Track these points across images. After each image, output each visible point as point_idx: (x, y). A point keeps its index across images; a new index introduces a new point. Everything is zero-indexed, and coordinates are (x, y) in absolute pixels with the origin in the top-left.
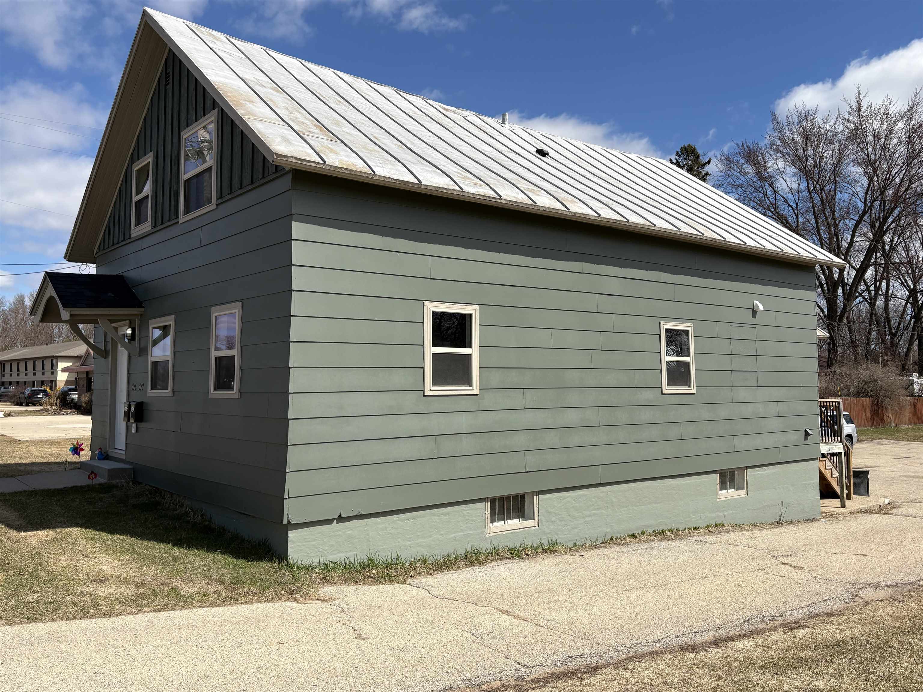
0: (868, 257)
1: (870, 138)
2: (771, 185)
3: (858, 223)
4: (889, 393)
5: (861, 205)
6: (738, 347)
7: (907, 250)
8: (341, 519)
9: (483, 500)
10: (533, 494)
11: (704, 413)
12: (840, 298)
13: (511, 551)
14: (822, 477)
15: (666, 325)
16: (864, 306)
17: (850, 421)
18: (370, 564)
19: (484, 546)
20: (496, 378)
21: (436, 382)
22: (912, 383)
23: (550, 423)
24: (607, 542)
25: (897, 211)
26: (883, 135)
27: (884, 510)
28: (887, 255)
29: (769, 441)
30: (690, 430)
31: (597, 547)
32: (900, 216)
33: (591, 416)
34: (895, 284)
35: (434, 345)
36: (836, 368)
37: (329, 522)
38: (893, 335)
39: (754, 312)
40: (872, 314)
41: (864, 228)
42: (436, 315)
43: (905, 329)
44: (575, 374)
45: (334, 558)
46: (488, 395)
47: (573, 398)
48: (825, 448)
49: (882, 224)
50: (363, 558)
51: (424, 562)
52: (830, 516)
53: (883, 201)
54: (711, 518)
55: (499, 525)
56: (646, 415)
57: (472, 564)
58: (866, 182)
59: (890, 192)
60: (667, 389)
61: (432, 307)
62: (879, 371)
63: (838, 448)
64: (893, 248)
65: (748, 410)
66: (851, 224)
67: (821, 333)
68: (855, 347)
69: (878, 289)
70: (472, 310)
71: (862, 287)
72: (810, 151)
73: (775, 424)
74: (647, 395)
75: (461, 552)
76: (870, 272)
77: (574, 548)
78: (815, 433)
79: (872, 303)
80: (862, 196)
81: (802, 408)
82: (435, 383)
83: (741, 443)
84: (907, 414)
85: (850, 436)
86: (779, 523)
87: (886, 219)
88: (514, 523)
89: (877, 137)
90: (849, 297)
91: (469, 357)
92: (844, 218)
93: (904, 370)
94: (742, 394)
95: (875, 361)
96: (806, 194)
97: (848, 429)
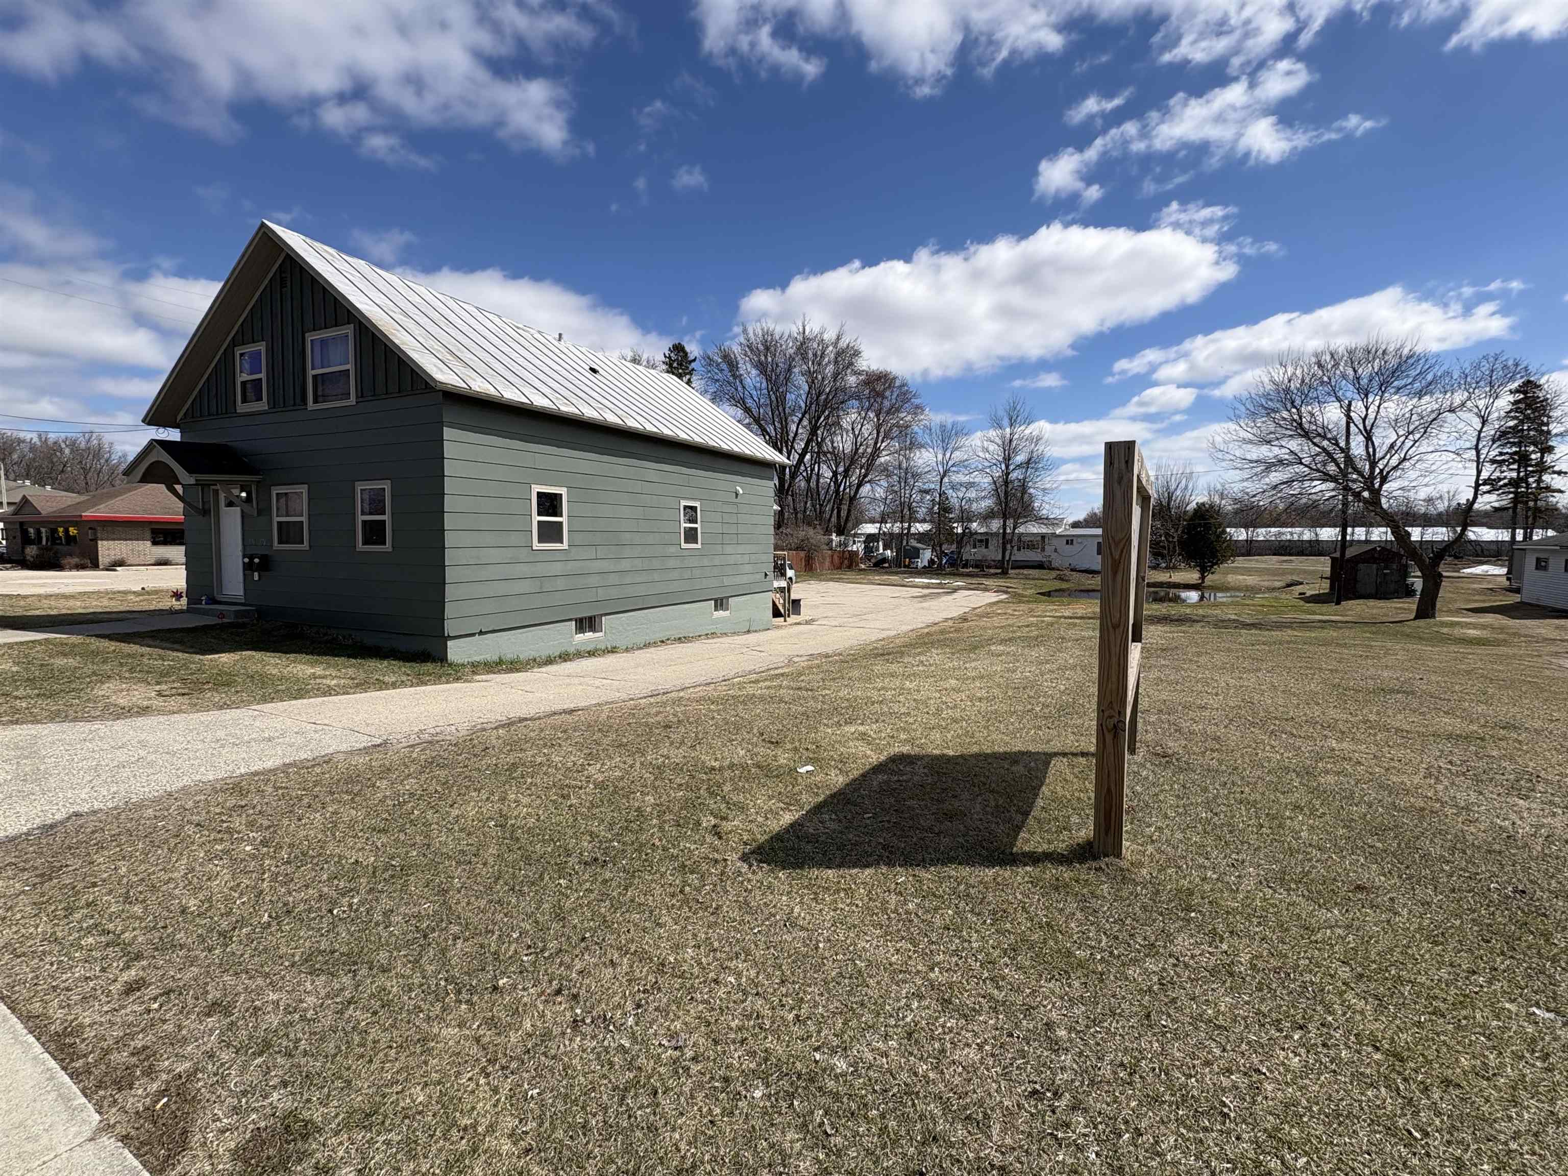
0: (807, 445)
1: (810, 355)
2: (741, 382)
3: (801, 420)
4: (817, 548)
5: (803, 405)
6: (727, 518)
7: (832, 442)
8: (481, 633)
9: (571, 620)
10: (602, 615)
11: (706, 562)
12: (787, 476)
13: (589, 652)
14: (774, 603)
15: (684, 503)
16: (803, 484)
17: (791, 568)
18: (500, 662)
19: (572, 650)
20: (579, 538)
21: (541, 540)
22: (832, 540)
23: (612, 568)
24: (647, 645)
25: (827, 413)
26: (819, 353)
27: (807, 623)
28: (819, 445)
29: (745, 579)
30: (697, 573)
31: (641, 648)
32: (828, 417)
33: (638, 564)
34: (824, 467)
35: (539, 515)
36: (783, 529)
37: (473, 635)
38: (821, 505)
39: (737, 495)
40: (809, 488)
41: (805, 422)
42: (540, 495)
43: (829, 501)
44: (628, 535)
45: (477, 658)
46: (574, 549)
47: (627, 551)
48: (776, 584)
49: (817, 422)
50: (495, 658)
51: (535, 660)
52: (778, 627)
53: (818, 404)
54: (710, 629)
55: (580, 636)
56: (671, 563)
57: (565, 661)
58: (807, 388)
59: (823, 397)
60: (684, 546)
61: (537, 489)
62: (811, 532)
63: (783, 584)
64: (823, 439)
65: (732, 560)
66: (796, 419)
67: (776, 507)
68: (796, 514)
69: (812, 470)
70: (563, 491)
71: (802, 468)
72: (770, 359)
73: (748, 567)
74: (673, 550)
75: (557, 654)
76: (808, 457)
77: (627, 650)
78: (771, 575)
79: (808, 481)
80: (804, 397)
81: (764, 558)
82: (539, 542)
83: (727, 581)
84: (827, 563)
85: (790, 579)
86: (749, 632)
87: (819, 418)
88: (589, 635)
89: (815, 355)
90: (793, 476)
91: (561, 523)
92: (791, 415)
93: (828, 532)
94: (729, 549)
95: (809, 524)
96: (765, 391)
97: (790, 573)
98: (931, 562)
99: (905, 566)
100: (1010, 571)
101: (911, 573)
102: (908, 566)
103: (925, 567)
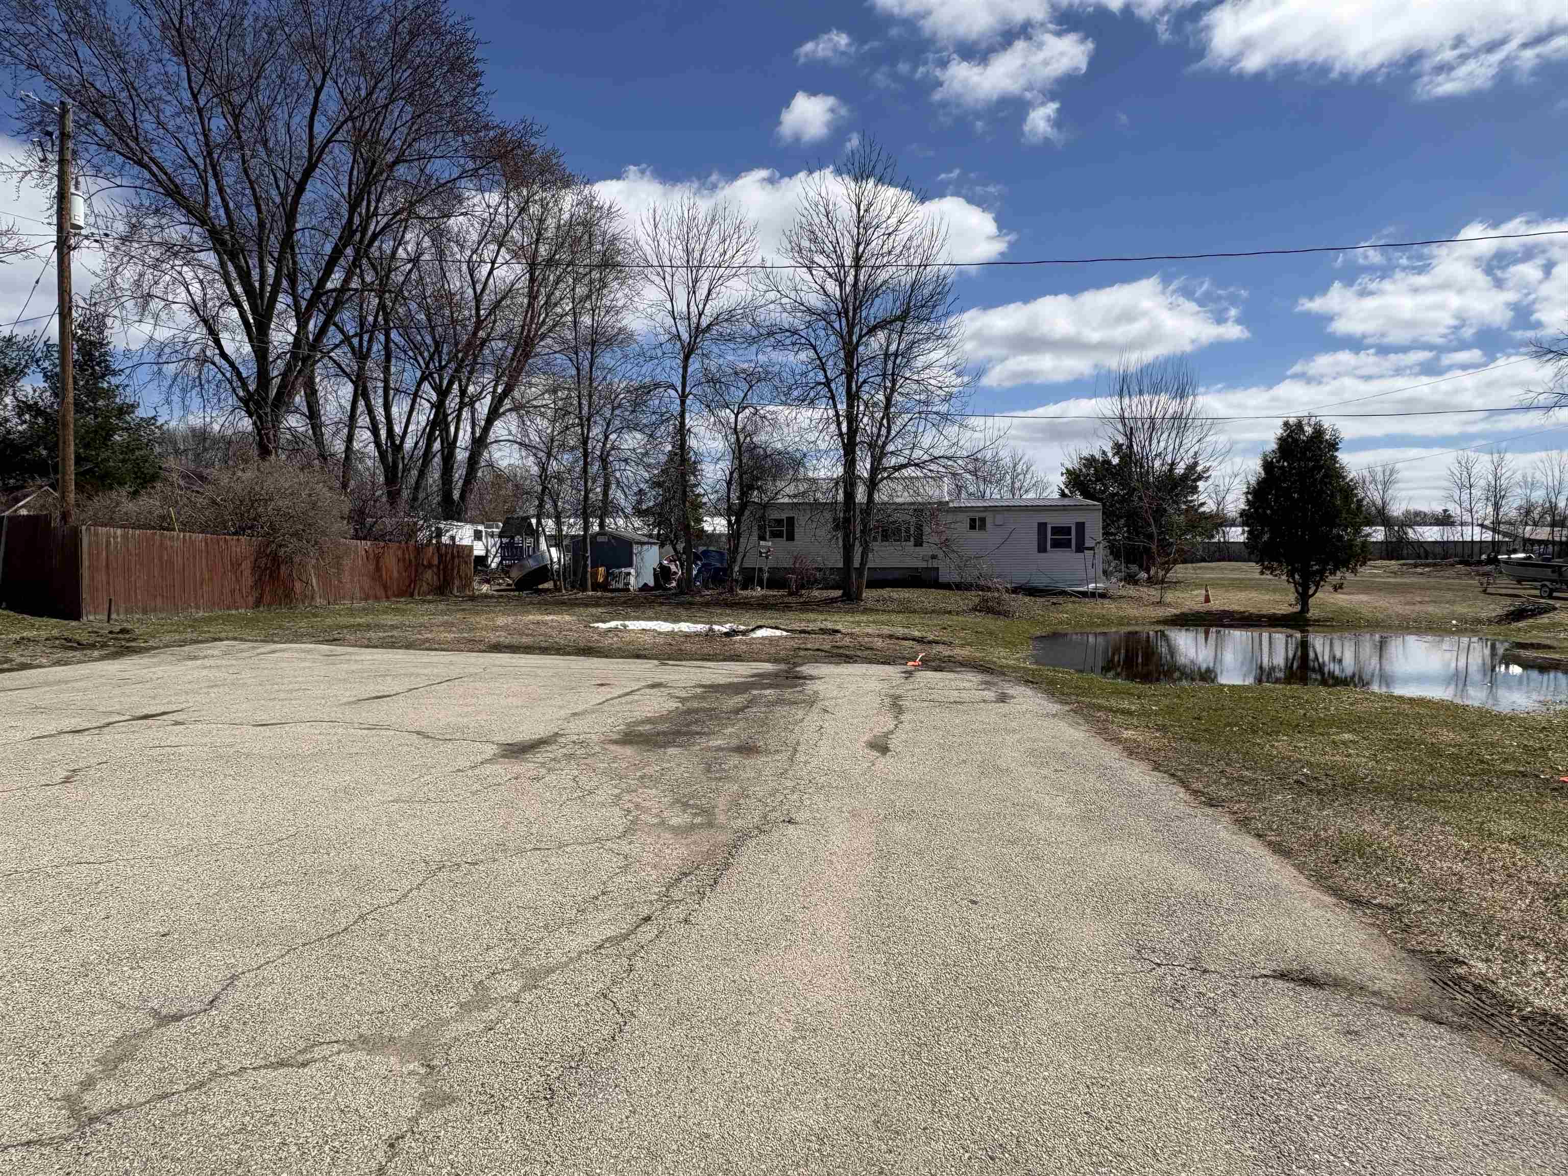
84: (356, 578)
98: (663, 574)
99: (596, 586)
100: (867, 594)
101: (612, 603)
102: (604, 587)
103: (645, 587)
